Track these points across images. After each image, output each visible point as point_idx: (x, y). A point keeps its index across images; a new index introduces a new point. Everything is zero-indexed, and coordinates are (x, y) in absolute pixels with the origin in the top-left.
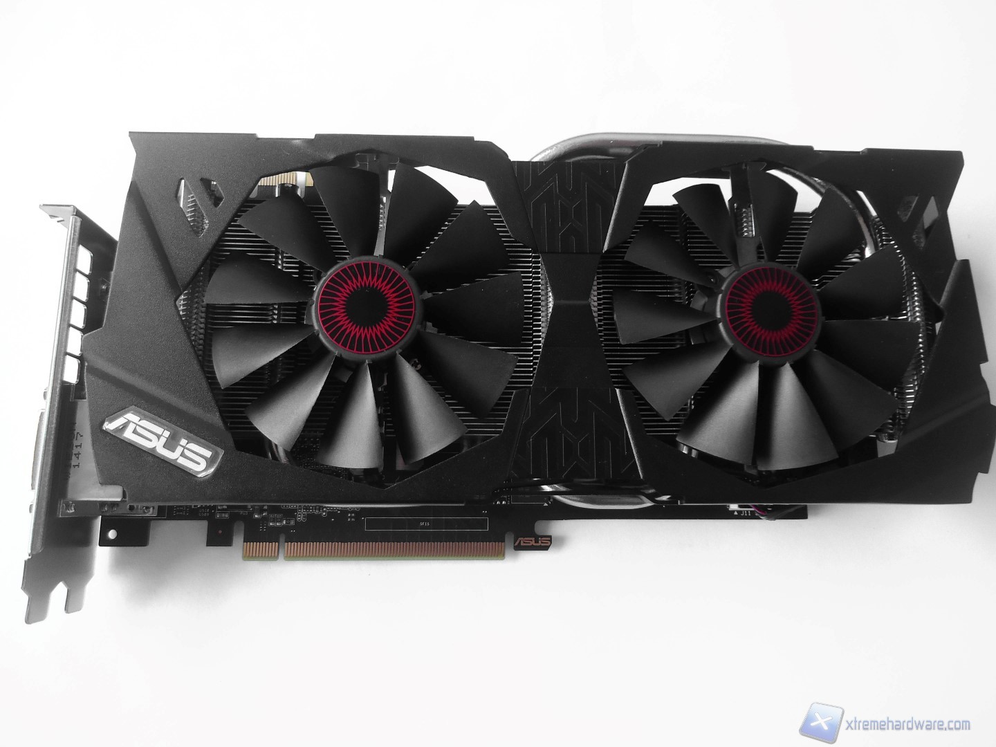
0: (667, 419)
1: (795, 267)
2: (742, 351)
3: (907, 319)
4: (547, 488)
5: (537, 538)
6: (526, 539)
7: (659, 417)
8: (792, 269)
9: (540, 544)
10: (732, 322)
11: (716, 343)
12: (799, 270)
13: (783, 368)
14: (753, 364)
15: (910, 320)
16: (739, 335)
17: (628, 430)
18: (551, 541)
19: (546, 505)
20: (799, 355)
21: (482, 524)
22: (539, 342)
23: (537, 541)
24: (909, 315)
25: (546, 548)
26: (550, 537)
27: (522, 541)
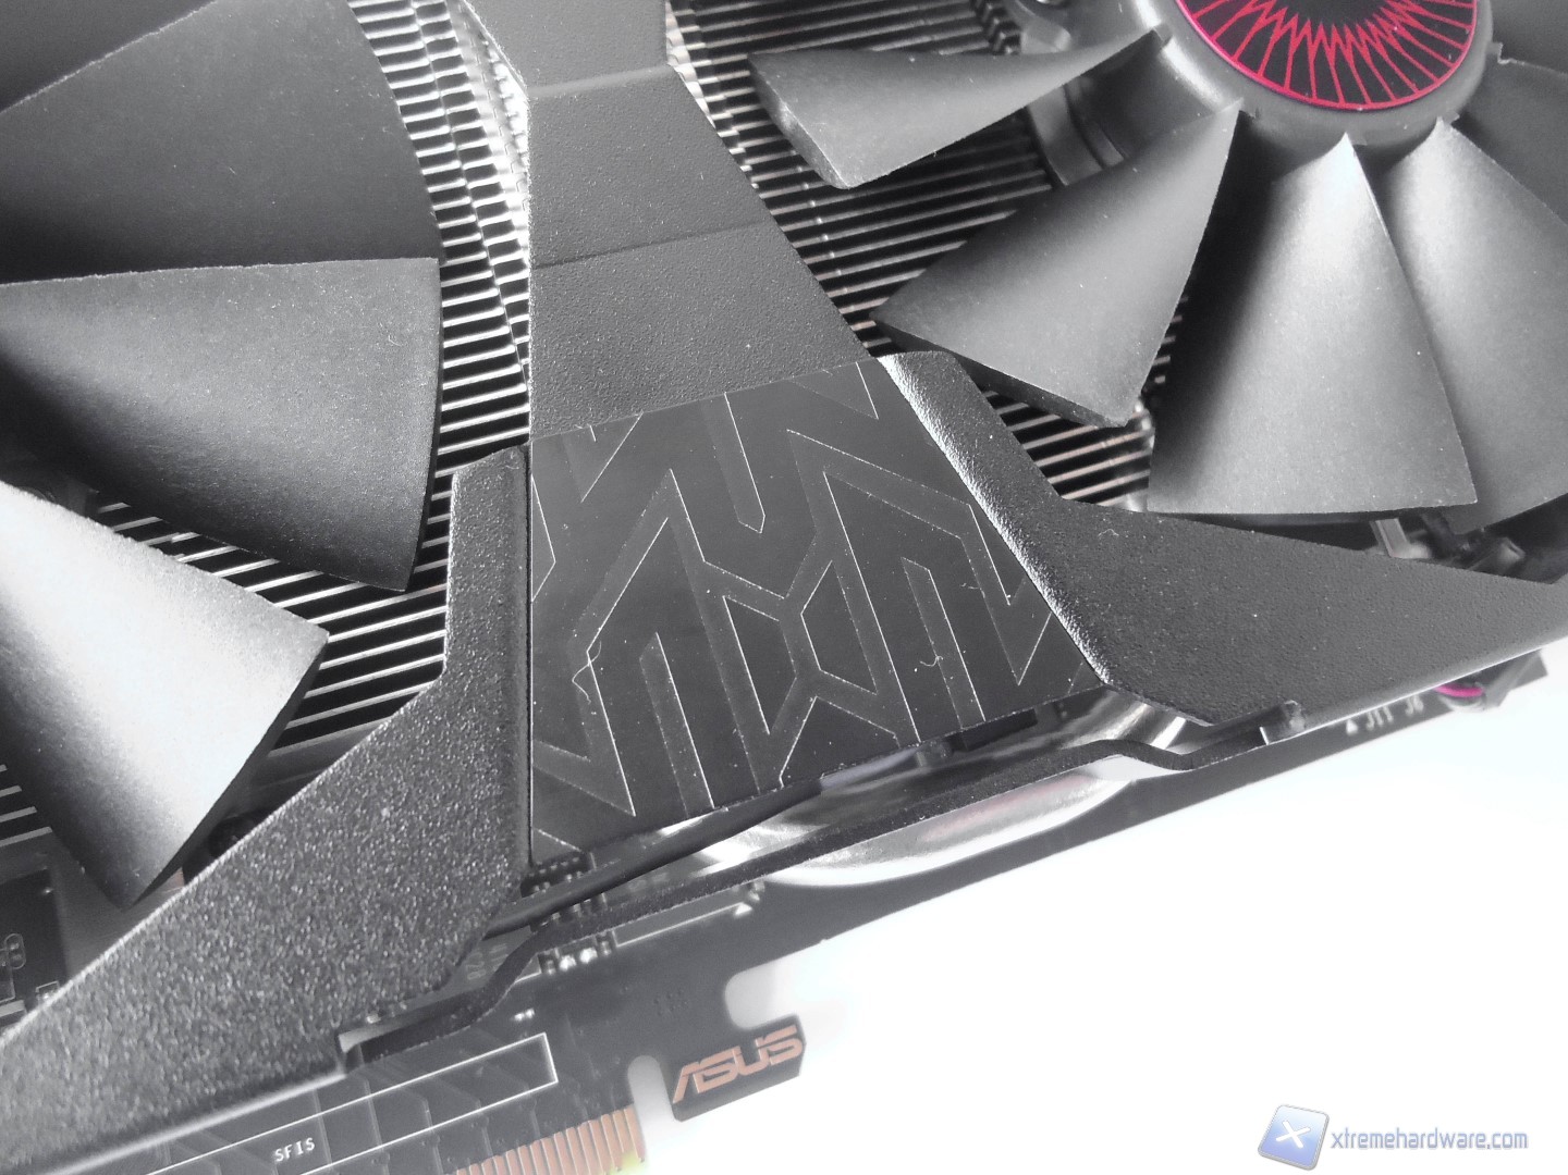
4: (726, 854)
5: (745, 1041)
6: (707, 1062)
7: (1077, 425)
9: (763, 1060)
17: (983, 503)
18: (799, 1036)
19: (742, 909)
20: (1465, 85)
21: (526, 1067)
22: (517, 266)
23: (750, 1058)
25: (790, 1069)
26: (791, 1021)
27: (696, 1074)
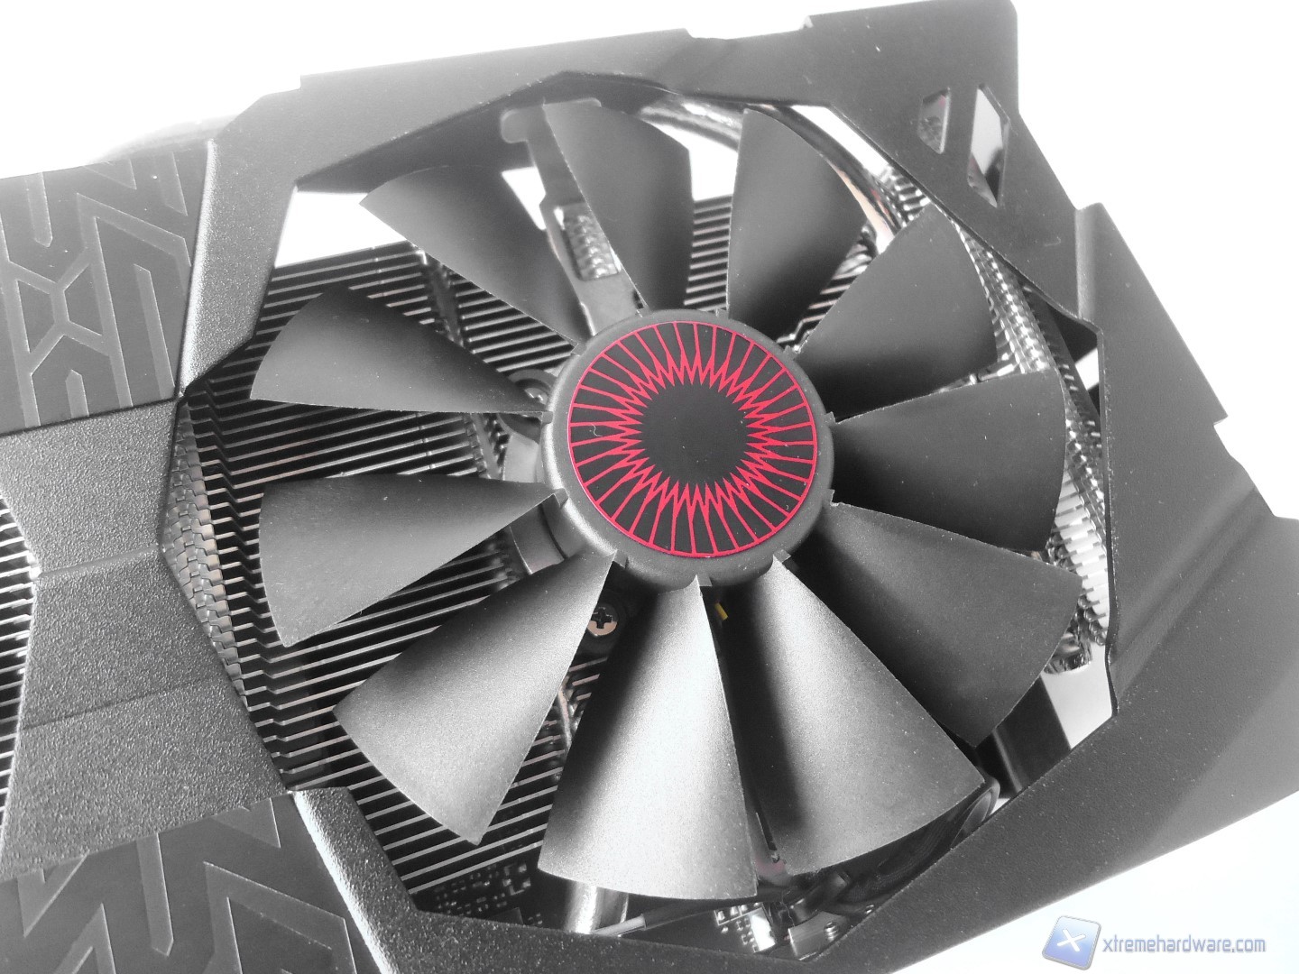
0: (475, 839)
1: (725, 309)
2: (645, 564)
3: (1018, 369)
8: (718, 316)
10: (595, 491)
11: (572, 561)
12: (737, 314)
13: (767, 577)
14: (686, 591)
15: (1023, 371)
16: (624, 522)
20: (797, 530)
24: (1018, 359)
